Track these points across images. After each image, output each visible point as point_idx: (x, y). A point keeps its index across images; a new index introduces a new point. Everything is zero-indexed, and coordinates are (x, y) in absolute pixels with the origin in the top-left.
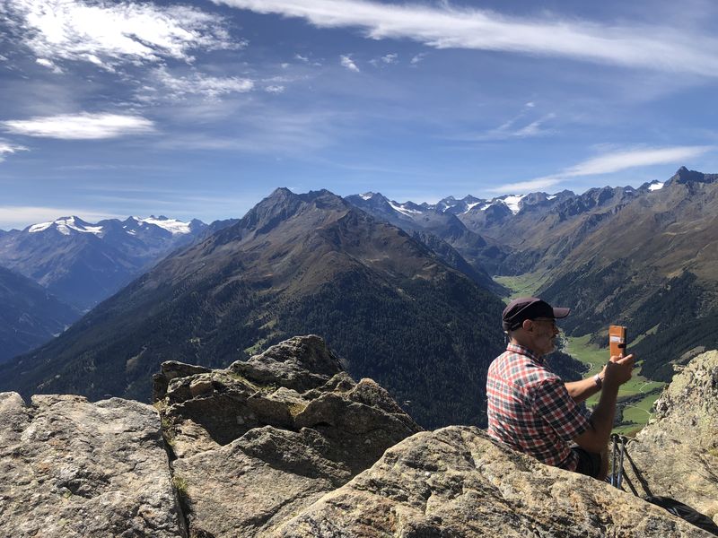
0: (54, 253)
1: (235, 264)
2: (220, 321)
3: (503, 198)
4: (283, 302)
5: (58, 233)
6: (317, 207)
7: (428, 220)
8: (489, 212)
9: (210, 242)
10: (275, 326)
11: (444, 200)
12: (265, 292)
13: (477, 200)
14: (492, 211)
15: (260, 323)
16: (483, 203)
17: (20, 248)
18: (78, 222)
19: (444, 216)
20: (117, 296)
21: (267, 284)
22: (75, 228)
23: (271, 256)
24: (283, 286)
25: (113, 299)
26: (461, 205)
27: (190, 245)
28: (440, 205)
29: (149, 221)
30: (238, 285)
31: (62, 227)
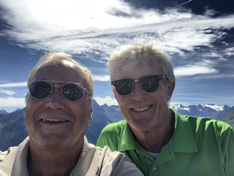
22: (180, 108)
29: (207, 106)
31: (176, 108)
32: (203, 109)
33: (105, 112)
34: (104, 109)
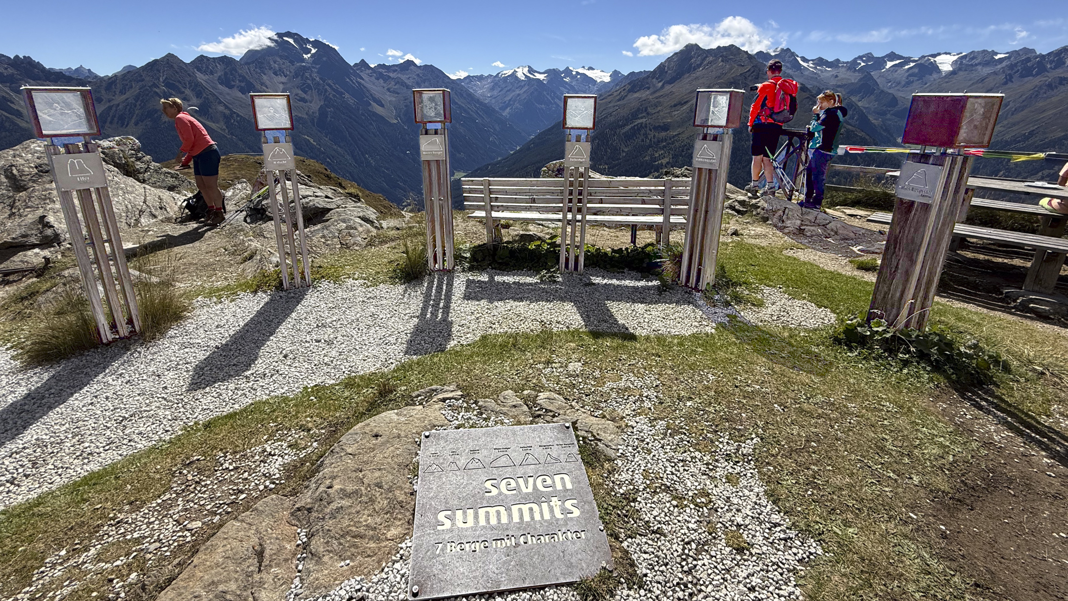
0: (513, 94)
1: (642, 109)
2: (624, 154)
3: (934, 56)
4: (677, 144)
5: (517, 77)
6: (722, 61)
7: (837, 76)
8: (911, 71)
9: (624, 90)
10: (668, 163)
11: (860, 58)
12: (663, 134)
13: (900, 57)
14: (916, 70)
15: (654, 159)
16: (908, 60)
17: (492, 89)
18: (531, 71)
19: (857, 74)
20: (553, 128)
21: (665, 128)
22: (529, 75)
23: (673, 104)
24: (680, 130)
25: (549, 130)
26: (880, 62)
27: (609, 91)
28: (854, 62)
29: (581, 71)
30: (641, 127)
31: (520, 75)
32: (573, 77)
33: (363, 79)
34: (361, 74)
